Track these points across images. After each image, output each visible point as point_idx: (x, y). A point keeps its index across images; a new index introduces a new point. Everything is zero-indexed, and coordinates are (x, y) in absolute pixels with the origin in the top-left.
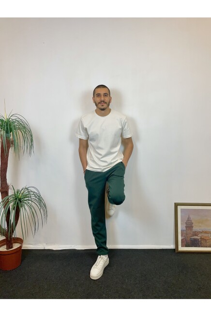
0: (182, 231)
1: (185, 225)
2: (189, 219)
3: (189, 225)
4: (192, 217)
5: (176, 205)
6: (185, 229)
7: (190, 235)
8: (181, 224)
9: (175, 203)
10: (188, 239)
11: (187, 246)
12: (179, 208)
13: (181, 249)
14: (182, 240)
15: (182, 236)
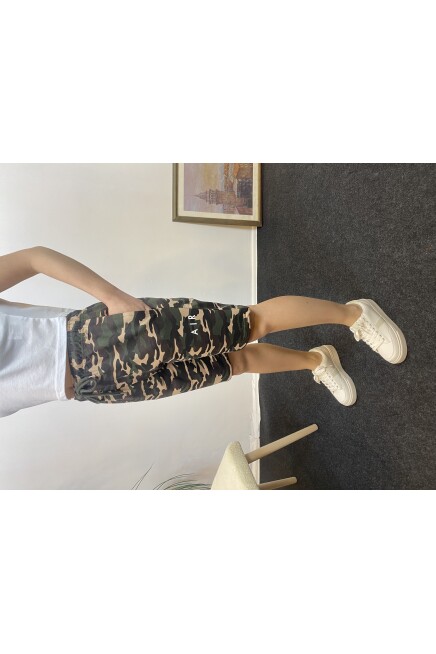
0: (225, 211)
1: (214, 205)
2: (203, 197)
3: (214, 197)
4: (198, 191)
5: (177, 218)
6: (220, 206)
7: (232, 197)
8: (212, 211)
9: (174, 220)
10: (238, 200)
11: (250, 204)
12: (182, 213)
13: (255, 216)
14: (241, 213)
15: (233, 213)
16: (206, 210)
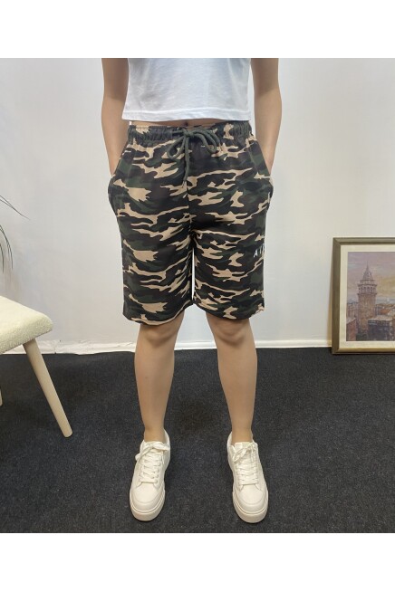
0: (349, 304)
1: (357, 291)
2: (367, 276)
3: (366, 291)
4: (374, 271)
5: (337, 244)
6: (356, 299)
7: (369, 313)
8: (348, 288)
9: (334, 239)
10: (365, 322)
11: (359, 338)
12: (345, 250)
13: (346, 344)
14: (347, 325)
15: (348, 315)
16: (350, 280)
